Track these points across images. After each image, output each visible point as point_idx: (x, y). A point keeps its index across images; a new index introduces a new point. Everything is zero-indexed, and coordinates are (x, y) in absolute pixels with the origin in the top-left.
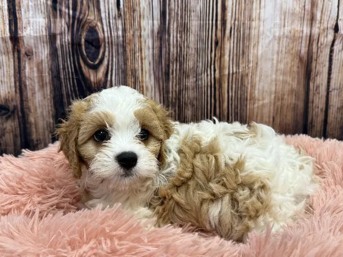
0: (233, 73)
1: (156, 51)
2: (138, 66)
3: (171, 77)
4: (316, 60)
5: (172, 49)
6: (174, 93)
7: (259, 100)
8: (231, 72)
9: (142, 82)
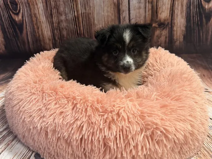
0: (83, 13)
1: (44, 4)
2: (36, 12)
3: (53, 16)
4: (122, 4)
5: (52, 3)
6: (56, 23)
7: (97, 25)
8: (82, 12)
9: (40, 19)
